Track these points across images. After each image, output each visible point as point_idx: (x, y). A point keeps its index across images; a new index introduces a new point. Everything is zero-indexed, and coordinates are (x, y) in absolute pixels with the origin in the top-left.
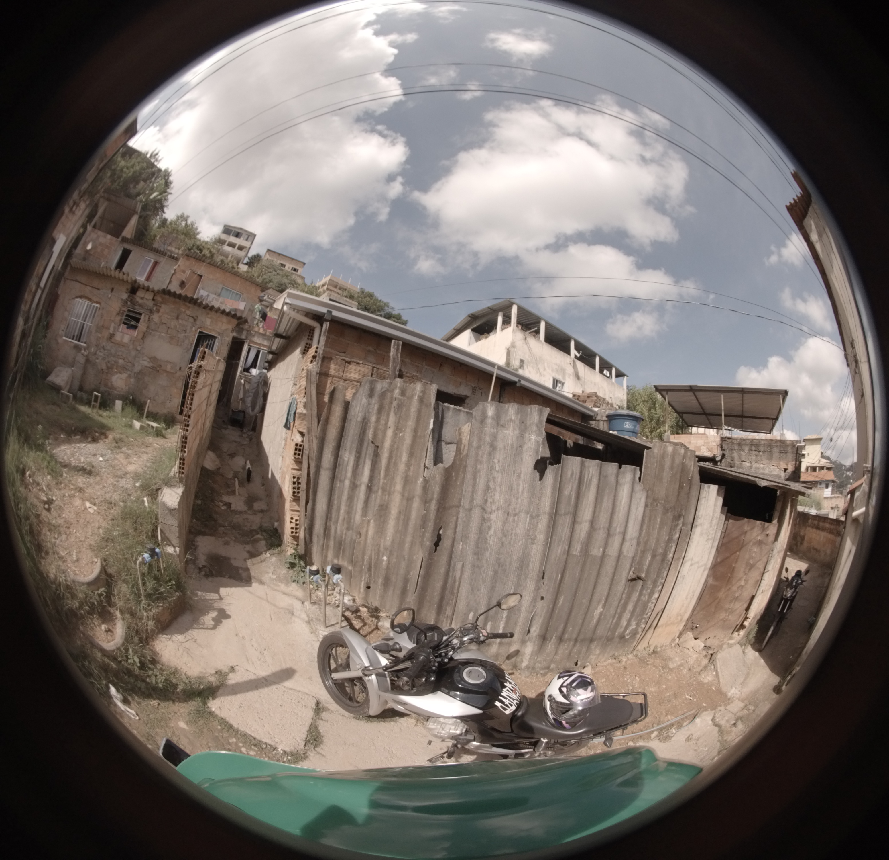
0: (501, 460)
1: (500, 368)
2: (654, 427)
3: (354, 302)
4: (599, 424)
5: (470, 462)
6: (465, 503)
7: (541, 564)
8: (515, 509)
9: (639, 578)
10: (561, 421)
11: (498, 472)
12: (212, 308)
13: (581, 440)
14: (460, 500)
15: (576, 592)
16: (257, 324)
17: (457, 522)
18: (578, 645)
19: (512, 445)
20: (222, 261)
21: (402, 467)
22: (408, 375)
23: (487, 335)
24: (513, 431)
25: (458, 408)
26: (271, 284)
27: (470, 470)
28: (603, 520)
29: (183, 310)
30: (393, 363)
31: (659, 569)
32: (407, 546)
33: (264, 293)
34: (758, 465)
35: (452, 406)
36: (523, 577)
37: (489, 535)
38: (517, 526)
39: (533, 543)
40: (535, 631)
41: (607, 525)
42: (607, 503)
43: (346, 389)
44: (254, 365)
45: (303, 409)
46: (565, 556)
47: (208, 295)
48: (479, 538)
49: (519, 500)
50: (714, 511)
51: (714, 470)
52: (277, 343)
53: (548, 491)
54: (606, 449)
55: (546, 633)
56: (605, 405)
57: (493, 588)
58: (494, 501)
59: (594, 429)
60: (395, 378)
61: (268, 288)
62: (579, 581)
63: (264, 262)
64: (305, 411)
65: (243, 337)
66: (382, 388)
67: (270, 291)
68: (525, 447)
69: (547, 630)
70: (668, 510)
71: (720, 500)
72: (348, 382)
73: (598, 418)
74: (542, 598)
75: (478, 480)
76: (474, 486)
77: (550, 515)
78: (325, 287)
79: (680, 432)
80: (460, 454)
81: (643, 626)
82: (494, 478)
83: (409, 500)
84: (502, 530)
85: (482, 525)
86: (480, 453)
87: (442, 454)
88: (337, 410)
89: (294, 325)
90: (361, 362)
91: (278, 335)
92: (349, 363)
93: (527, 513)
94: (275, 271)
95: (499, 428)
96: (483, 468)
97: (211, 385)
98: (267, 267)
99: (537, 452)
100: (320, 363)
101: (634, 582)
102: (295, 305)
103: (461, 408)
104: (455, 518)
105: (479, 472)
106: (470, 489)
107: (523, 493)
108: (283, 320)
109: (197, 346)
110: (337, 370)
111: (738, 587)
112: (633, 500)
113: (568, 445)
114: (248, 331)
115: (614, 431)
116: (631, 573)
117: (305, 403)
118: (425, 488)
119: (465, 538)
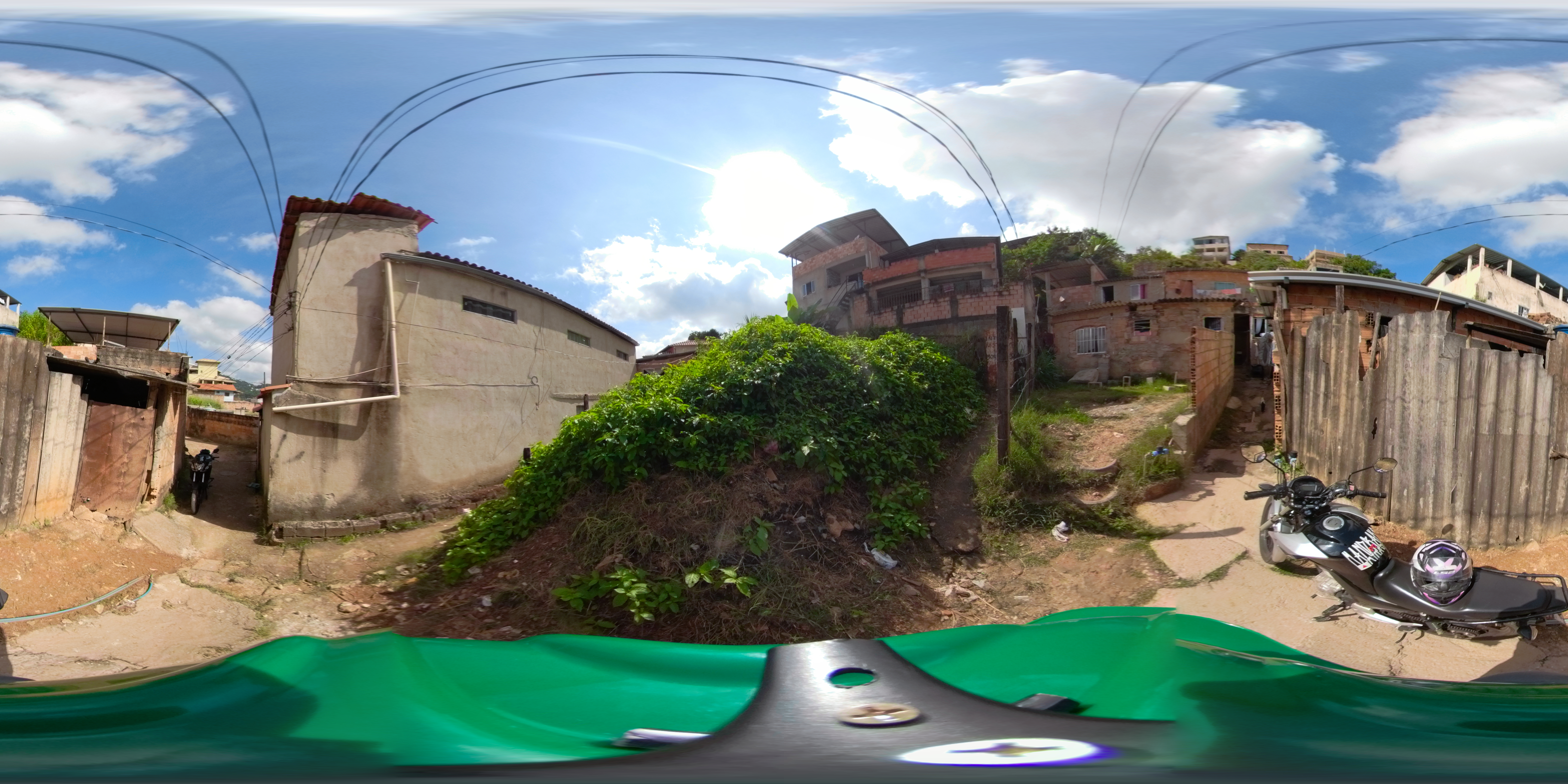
0: (1413, 358)
5: (1392, 364)
6: (1390, 396)
7: (1454, 443)
8: (1427, 397)
9: (1563, 457)
11: (1411, 368)
14: (1386, 394)
15: (1493, 468)
17: (1385, 412)
18: (1512, 522)
19: (1420, 345)
21: (1344, 375)
22: (1351, 309)
24: (1420, 335)
27: (1392, 370)
28: (1508, 403)
30: (1336, 302)
32: (1353, 436)
36: (1441, 455)
37: (1409, 420)
38: (1430, 412)
39: (1444, 424)
40: (1460, 505)
41: (1513, 407)
42: (1510, 388)
43: (1302, 328)
46: (1475, 433)
48: (1402, 423)
49: (1430, 390)
53: (1452, 380)
55: (1472, 508)
57: (1419, 467)
58: (1410, 392)
60: (1341, 312)
62: (1494, 459)
66: (1326, 322)
68: (1430, 345)
69: (1471, 505)
72: (1306, 323)
74: (1461, 475)
75: (1397, 377)
76: (1395, 382)
77: (1455, 399)
80: (1384, 358)
82: (1408, 373)
83: (1352, 400)
84: (1419, 415)
85: (1403, 412)
92: (1305, 309)
93: (1437, 399)
95: (1410, 334)
96: (1400, 366)
99: (1440, 349)
101: (1558, 460)
104: (1384, 409)
105: (1398, 369)
106: (1393, 385)
107: (1431, 382)
110: (1296, 317)
111: (122, 464)
112: (1538, 385)
116: (1551, 451)
118: (1362, 389)
119: (1393, 425)
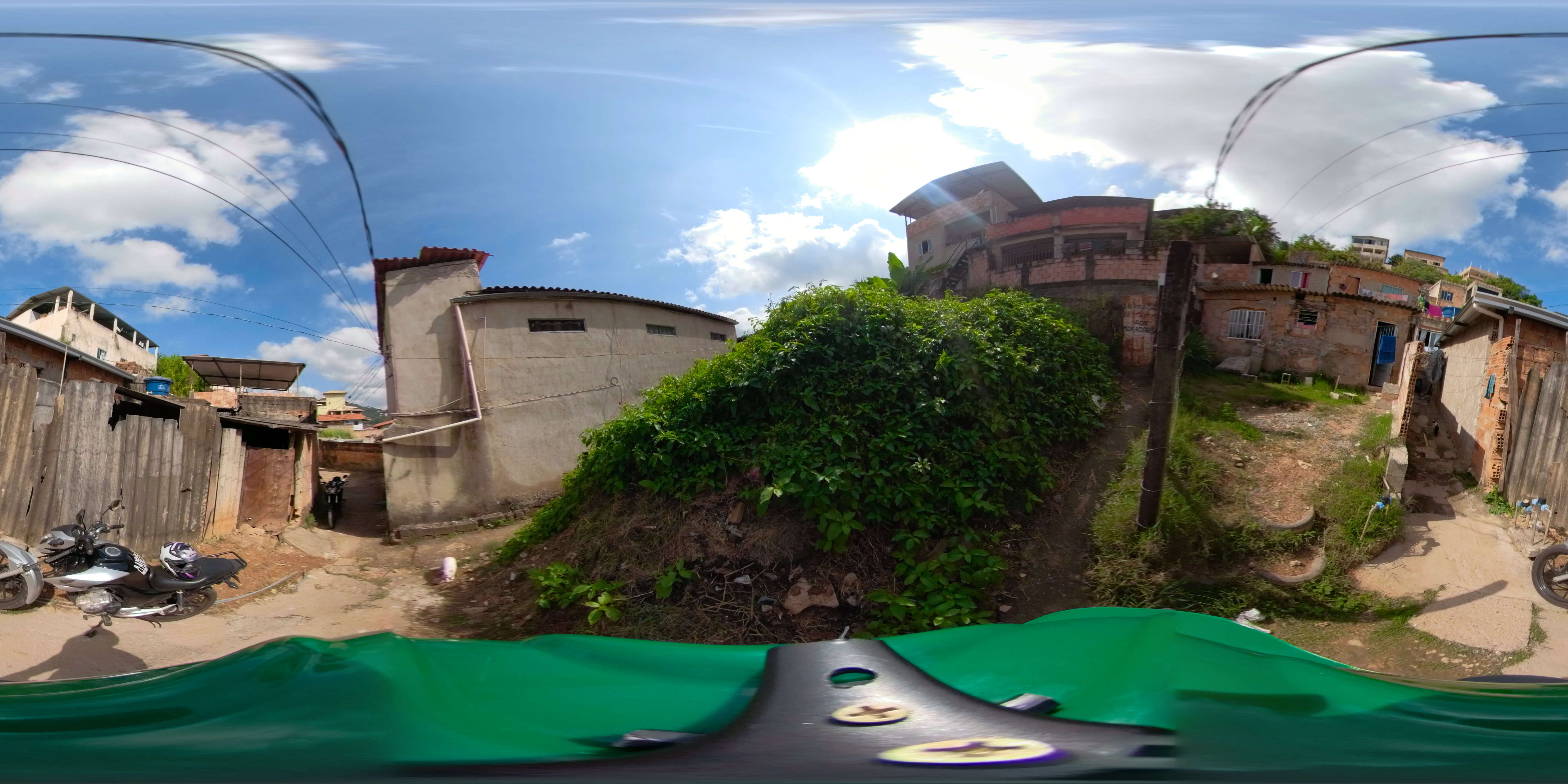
0: (86, 419)
1: (68, 348)
5: (65, 420)
6: (63, 448)
7: (119, 484)
8: (97, 450)
9: (189, 490)
10: (125, 390)
11: (84, 426)
14: (59, 446)
15: (146, 502)
17: (57, 462)
18: (158, 538)
19: (93, 408)
21: (16, 425)
23: (46, 314)
24: (93, 400)
27: (65, 425)
28: (156, 454)
31: (202, 483)
32: (20, 480)
34: (273, 414)
36: (107, 495)
37: (80, 469)
38: (99, 461)
39: (111, 472)
40: (123, 530)
41: (159, 457)
42: (157, 443)
46: (134, 478)
48: (74, 471)
49: (99, 444)
50: (235, 444)
51: (233, 419)
53: (119, 437)
54: (158, 410)
56: (141, 371)
57: (87, 505)
58: (82, 445)
62: (147, 494)
65: (1414, 323)
68: (101, 411)
69: (132, 529)
70: (200, 445)
71: (239, 438)
73: (139, 382)
74: (123, 506)
75: (70, 433)
76: (68, 436)
77: (121, 452)
79: (203, 391)
80: (56, 415)
81: (203, 522)
82: (81, 431)
83: (22, 447)
84: (89, 465)
85: (75, 462)
86: (71, 414)
93: (106, 452)
94: (1419, 267)
95: (84, 398)
96: (74, 425)
98: (1410, 264)
99: (109, 413)
101: (186, 493)
104: (55, 458)
105: (71, 427)
106: (65, 438)
107: (102, 439)
111: (275, 490)
112: (175, 440)
114: (1417, 318)
116: (182, 487)
118: (34, 439)
119: (64, 471)
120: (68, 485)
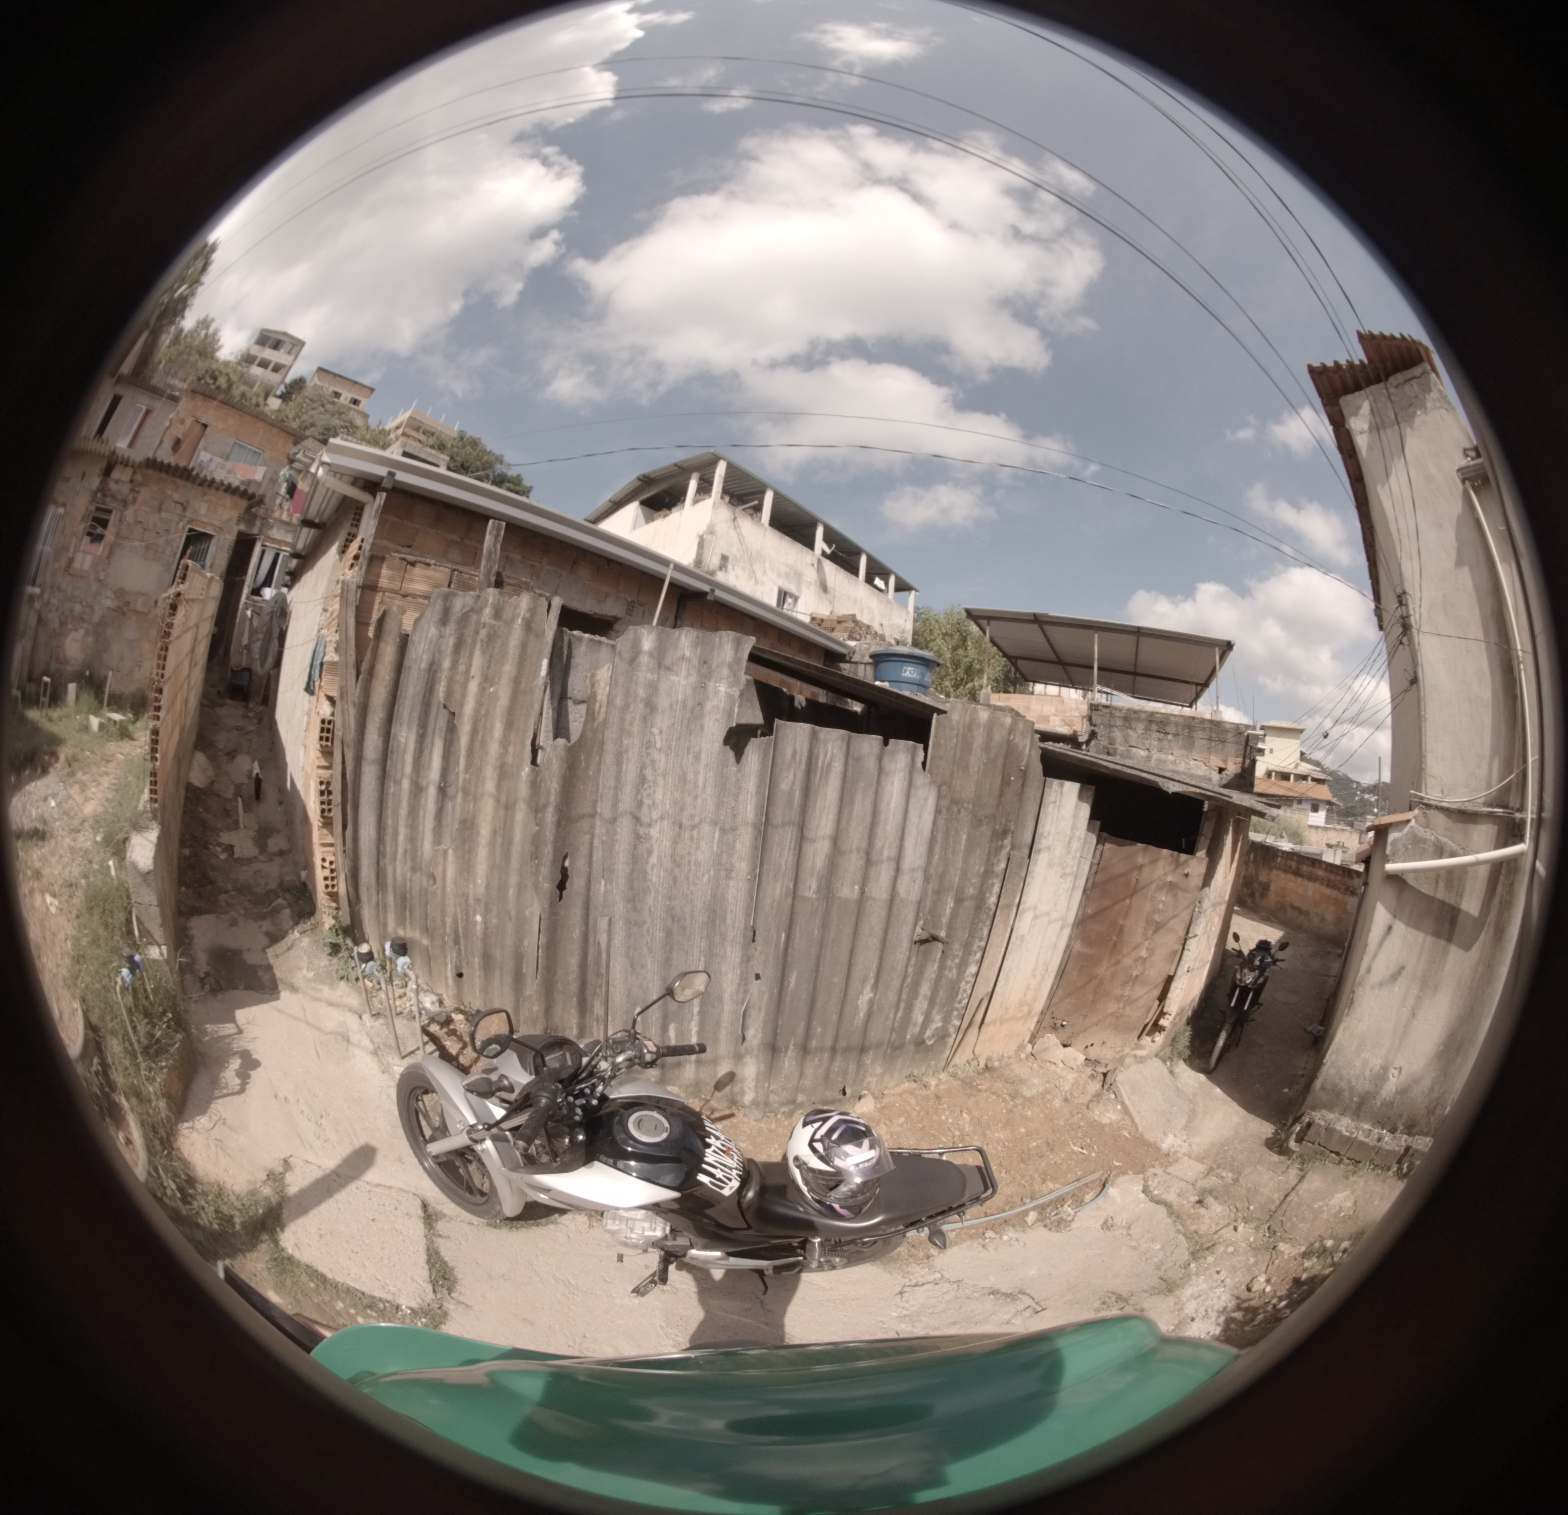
0: (665, 728)
1: (678, 568)
2: (962, 680)
3: (442, 456)
4: (856, 669)
5: (610, 734)
6: (604, 809)
7: (748, 915)
8: (692, 817)
9: (935, 939)
10: (783, 662)
11: (660, 750)
12: (211, 484)
13: (822, 697)
14: (595, 802)
15: (818, 965)
16: (281, 505)
17: (591, 844)
18: (839, 1058)
19: (684, 703)
20: (243, 395)
21: (494, 748)
22: (511, 581)
23: (667, 512)
24: (687, 677)
25: (597, 638)
26: (313, 429)
27: (610, 748)
28: (855, 837)
29: (170, 493)
30: (487, 562)
31: (972, 923)
32: (511, 893)
33: (299, 447)
34: (1163, 756)
35: (587, 636)
36: (717, 939)
37: (650, 866)
38: (698, 848)
39: (728, 877)
40: (754, 1036)
41: (864, 845)
42: (861, 806)
43: (404, 612)
44: (268, 582)
45: (334, 654)
46: (790, 901)
47: (211, 460)
48: (633, 871)
49: (700, 800)
50: (1074, 827)
51: (1072, 757)
52: (306, 535)
53: (751, 784)
54: (867, 712)
55: (775, 1039)
56: (869, 637)
57: (667, 962)
58: (654, 803)
59: (849, 679)
60: (489, 586)
61: (307, 438)
62: (822, 944)
63: (307, 392)
64: (336, 658)
65: (255, 531)
66: (463, 607)
67: (309, 443)
68: (708, 706)
69: (775, 1034)
70: (981, 820)
71: (1085, 810)
72: (409, 598)
73: (855, 658)
74: (758, 977)
75: (624, 766)
76: (618, 777)
77: (756, 827)
78: (400, 431)
79: (1011, 690)
80: (594, 720)
81: (957, 1023)
82: (653, 762)
83: (509, 807)
84: (672, 856)
85: (635, 847)
86: (628, 717)
87: (568, 722)
88: (388, 651)
89: (334, 502)
90: (433, 562)
91: (307, 523)
92: (413, 564)
93: (714, 823)
94: (323, 406)
95: (662, 673)
96: (633, 744)
97: (197, 626)
98: (312, 400)
99: (730, 714)
100: (364, 568)
101: (927, 945)
102: (337, 466)
103: (603, 639)
104: (588, 837)
105: (627, 751)
106: (612, 783)
107: (704, 787)
108: (316, 495)
109: (181, 558)
110: (391, 579)
111: (1136, 960)
112: (912, 801)
113: (796, 704)
114: (263, 518)
115: (883, 681)
116: (918, 930)
117: (337, 642)
118: (535, 785)
119: (608, 871)
120: (620, 907)
